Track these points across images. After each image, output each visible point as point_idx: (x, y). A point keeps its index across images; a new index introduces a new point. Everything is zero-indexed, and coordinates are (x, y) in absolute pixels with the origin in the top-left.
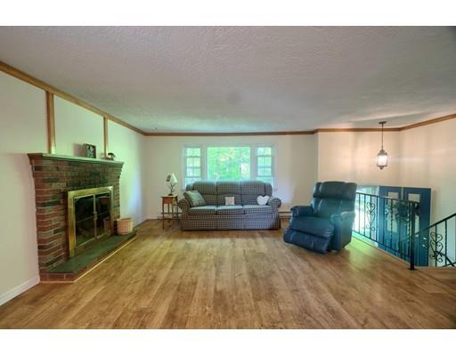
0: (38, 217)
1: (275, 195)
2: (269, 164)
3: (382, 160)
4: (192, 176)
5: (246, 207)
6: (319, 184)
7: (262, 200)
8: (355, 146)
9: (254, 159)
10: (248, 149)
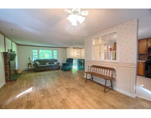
0: (5, 67)
1: (58, 62)
2: (56, 55)
3: (78, 54)
4: (35, 58)
5: (52, 65)
6: (67, 59)
7: (55, 63)
8: (74, 51)
9: (53, 53)
10: (51, 51)
